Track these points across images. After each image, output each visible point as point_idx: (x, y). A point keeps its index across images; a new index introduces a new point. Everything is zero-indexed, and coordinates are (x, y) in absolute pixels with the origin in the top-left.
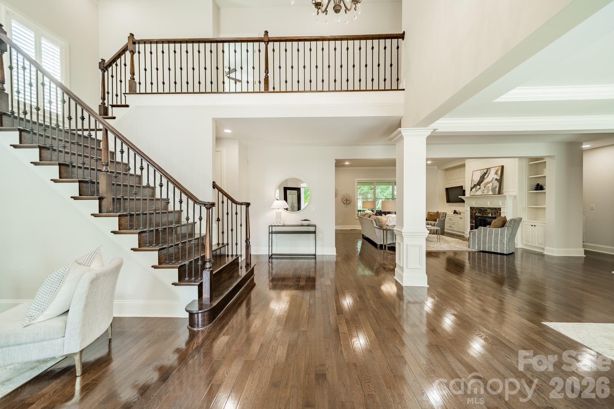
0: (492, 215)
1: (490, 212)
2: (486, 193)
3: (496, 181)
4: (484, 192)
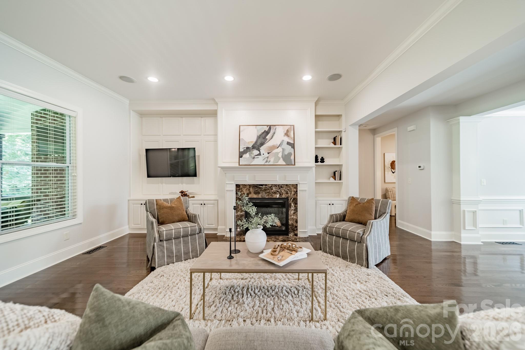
0: (280, 195)
1: (278, 191)
2: (274, 162)
3: (288, 146)
4: (268, 160)
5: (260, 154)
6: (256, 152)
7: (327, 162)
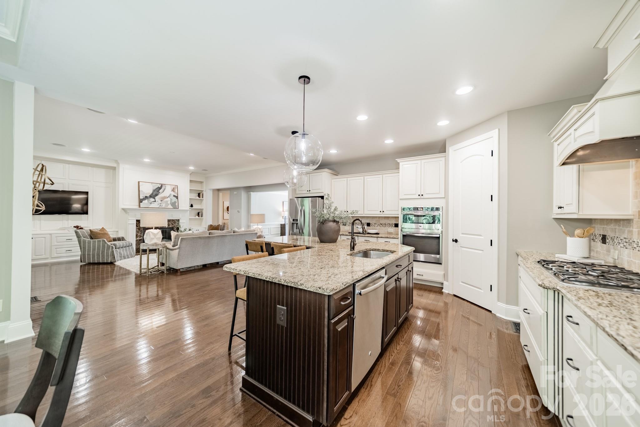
2: (165, 207)
3: (174, 197)
4: (161, 205)
5: (155, 201)
6: (152, 200)
7: (194, 207)
